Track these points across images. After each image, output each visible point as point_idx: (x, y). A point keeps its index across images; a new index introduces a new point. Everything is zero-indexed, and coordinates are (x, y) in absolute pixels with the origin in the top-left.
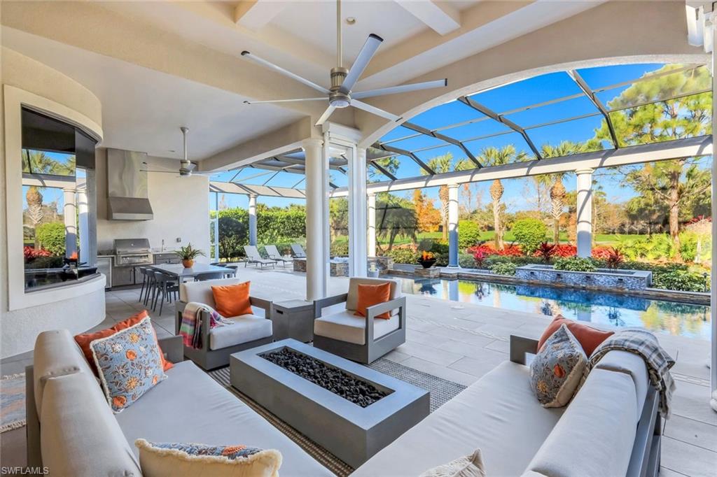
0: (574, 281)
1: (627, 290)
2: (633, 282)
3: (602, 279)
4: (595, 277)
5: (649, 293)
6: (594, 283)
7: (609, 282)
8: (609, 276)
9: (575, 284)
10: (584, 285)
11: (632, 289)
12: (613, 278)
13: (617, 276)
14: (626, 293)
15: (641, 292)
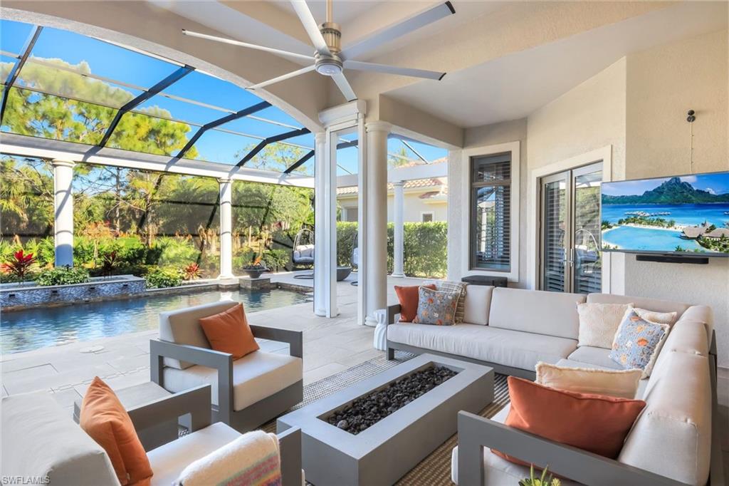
0: (75, 296)
1: (131, 295)
2: (136, 287)
3: (106, 288)
4: (100, 287)
5: (149, 294)
6: (99, 294)
7: (114, 290)
8: (113, 283)
9: (76, 299)
10: (87, 299)
11: (135, 294)
12: (118, 285)
13: (122, 283)
14: (131, 298)
15: (143, 295)
